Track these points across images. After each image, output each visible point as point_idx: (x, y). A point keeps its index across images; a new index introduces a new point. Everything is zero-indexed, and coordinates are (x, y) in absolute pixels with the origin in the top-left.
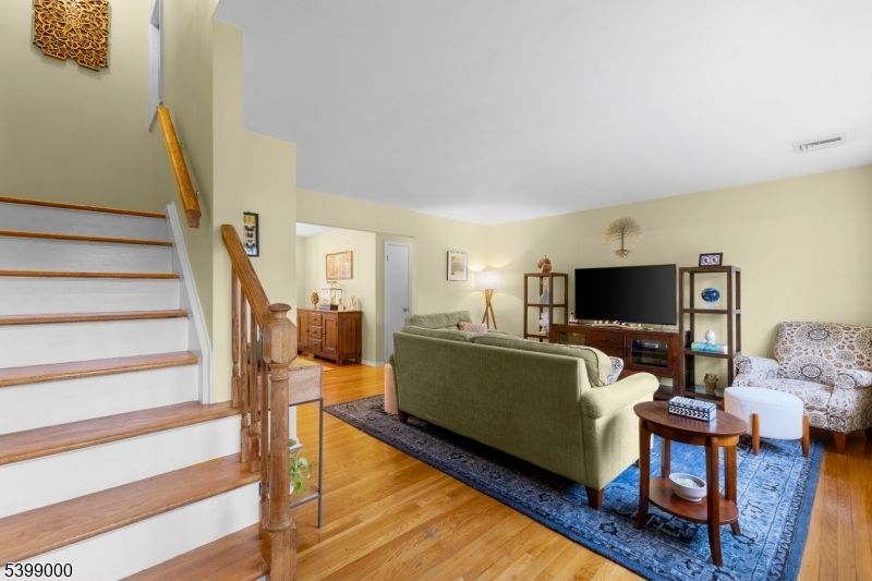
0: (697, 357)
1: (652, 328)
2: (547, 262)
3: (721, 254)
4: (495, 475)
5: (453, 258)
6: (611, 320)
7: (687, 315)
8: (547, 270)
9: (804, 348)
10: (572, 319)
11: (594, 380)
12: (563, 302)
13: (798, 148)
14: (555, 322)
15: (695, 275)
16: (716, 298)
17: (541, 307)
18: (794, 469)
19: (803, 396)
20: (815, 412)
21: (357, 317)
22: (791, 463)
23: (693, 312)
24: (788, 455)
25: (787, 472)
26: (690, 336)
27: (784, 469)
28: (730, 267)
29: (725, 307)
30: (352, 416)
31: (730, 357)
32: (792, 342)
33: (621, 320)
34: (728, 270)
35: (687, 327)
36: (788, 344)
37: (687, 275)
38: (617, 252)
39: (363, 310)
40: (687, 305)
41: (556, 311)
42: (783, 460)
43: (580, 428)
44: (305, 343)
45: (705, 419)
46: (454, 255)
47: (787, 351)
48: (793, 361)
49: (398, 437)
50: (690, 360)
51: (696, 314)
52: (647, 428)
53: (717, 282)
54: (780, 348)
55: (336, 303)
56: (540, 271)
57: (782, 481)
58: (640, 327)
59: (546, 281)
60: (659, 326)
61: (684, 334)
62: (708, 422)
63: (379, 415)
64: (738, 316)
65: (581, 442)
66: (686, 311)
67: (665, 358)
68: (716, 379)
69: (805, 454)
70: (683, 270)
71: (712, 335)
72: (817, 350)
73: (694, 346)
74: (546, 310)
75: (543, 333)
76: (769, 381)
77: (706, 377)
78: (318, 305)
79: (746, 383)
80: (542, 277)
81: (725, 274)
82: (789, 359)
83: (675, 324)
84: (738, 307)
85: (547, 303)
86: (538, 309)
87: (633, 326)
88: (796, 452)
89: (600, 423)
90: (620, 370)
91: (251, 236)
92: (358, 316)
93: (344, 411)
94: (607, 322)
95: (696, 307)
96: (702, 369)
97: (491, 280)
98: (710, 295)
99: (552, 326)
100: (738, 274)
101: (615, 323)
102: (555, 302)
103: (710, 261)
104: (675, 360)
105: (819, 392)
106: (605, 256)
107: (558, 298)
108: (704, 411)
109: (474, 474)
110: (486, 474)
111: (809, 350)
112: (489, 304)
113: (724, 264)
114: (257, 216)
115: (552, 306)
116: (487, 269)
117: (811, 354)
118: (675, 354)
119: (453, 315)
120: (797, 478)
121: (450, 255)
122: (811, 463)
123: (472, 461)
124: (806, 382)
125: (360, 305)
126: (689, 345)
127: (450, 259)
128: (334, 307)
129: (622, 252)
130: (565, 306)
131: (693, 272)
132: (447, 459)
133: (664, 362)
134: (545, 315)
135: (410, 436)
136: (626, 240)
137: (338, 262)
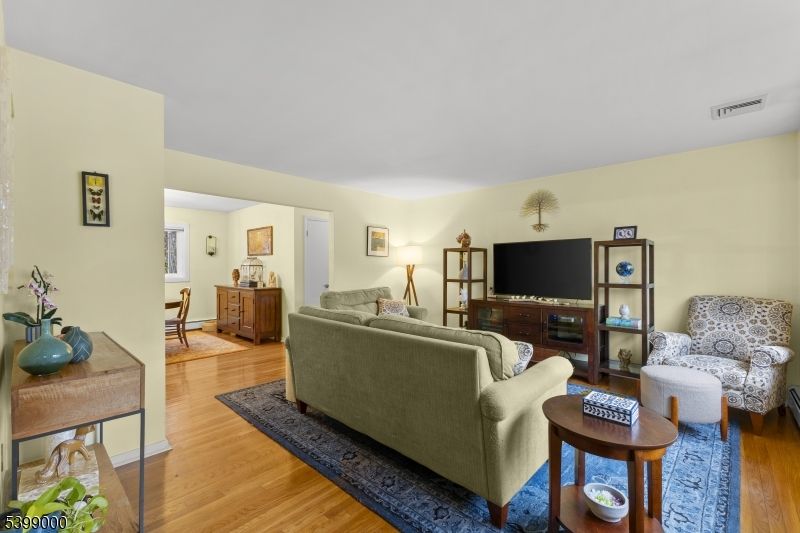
0: (611, 332)
1: (568, 303)
2: (466, 236)
3: (635, 228)
4: (389, 482)
5: (373, 233)
6: (528, 295)
7: (602, 290)
8: (466, 245)
9: (716, 322)
10: (490, 294)
11: (497, 373)
12: (482, 278)
13: (716, 113)
14: (473, 297)
15: (611, 249)
16: (629, 272)
17: (461, 282)
18: (713, 456)
19: (720, 374)
20: (731, 391)
21: (276, 295)
22: (710, 450)
23: (607, 286)
24: (705, 439)
25: (707, 462)
26: (605, 310)
27: (704, 457)
28: (645, 240)
29: (639, 281)
30: (247, 406)
31: (644, 333)
32: (704, 316)
33: (538, 295)
34: (642, 243)
35: (602, 302)
36: (700, 318)
37: (602, 249)
38: (534, 227)
39: (283, 287)
40: (602, 280)
41: (474, 286)
42: (702, 446)
43: (480, 433)
44: (224, 322)
45: (626, 422)
46: (374, 230)
47: (700, 325)
48: (707, 336)
49: (289, 433)
50: (605, 335)
51: (610, 289)
52: (557, 434)
53: (632, 256)
54: (693, 322)
55: (257, 279)
56: (460, 246)
57: (704, 474)
58: (556, 302)
59: (466, 255)
60: (574, 301)
61: (599, 309)
62: (629, 426)
63: (278, 404)
64: (652, 290)
65: (481, 448)
66: (601, 285)
67: (581, 332)
68: (629, 355)
69: (723, 438)
70: (598, 244)
71: (627, 310)
72: (729, 325)
73: (609, 321)
74: (465, 285)
75: (463, 308)
76: (684, 359)
77: (621, 352)
78: (239, 282)
79: (661, 359)
80: (462, 252)
81: (640, 248)
82: (702, 334)
83: (590, 299)
84: (652, 281)
85: (466, 278)
86: (458, 284)
87: (549, 301)
88: (714, 436)
89: (503, 427)
90: (529, 358)
91: (98, 201)
92: (277, 293)
93: (240, 400)
94: (524, 297)
95: (611, 281)
96: (617, 345)
97: (413, 256)
98: (623, 269)
99: (471, 301)
100: (651, 247)
101: (532, 298)
102: (474, 277)
103: (625, 235)
104: (591, 336)
105: (735, 370)
106: (522, 231)
107: (477, 273)
108: (625, 412)
109: (364, 482)
110: (379, 480)
111: (722, 324)
112: (410, 279)
113: (638, 237)
114: (106, 177)
115: (470, 281)
116: (410, 244)
117: (723, 329)
118: (590, 329)
119: (371, 291)
120: (718, 469)
121: (371, 230)
122: (731, 450)
123: (366, 462)
124: (720, 359)
125: (280, 281)
126: (603, 320)
127: (370, 235)
128: (253, 284)
129: (540, 226)
130: (484, 281)
131: (607, 245)
132: (337, 462)
133: (580, 336)
134: (465, 291)
135: (304, 430)
136: (543, 214)
137: (260, 237)
